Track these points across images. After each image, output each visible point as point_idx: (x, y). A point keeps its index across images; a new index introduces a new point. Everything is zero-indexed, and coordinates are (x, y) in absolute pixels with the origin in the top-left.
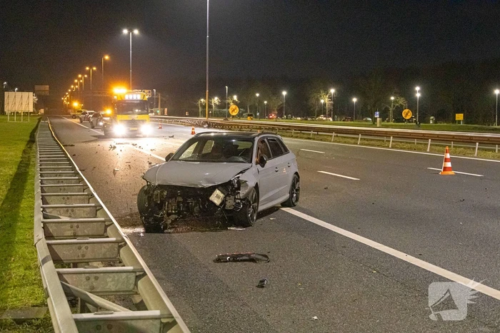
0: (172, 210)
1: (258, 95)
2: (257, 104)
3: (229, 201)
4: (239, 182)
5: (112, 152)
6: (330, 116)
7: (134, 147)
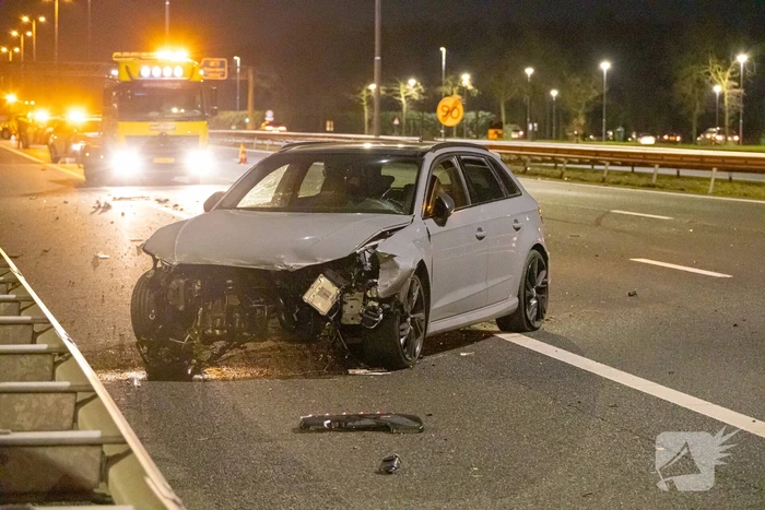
0: (214, 328)
1: (529, 71)
2: (526, 98)
3: (350, 303)
4: (375, 259)
5: (99, 217)
6: (734, 130)
7: (161, 208)
